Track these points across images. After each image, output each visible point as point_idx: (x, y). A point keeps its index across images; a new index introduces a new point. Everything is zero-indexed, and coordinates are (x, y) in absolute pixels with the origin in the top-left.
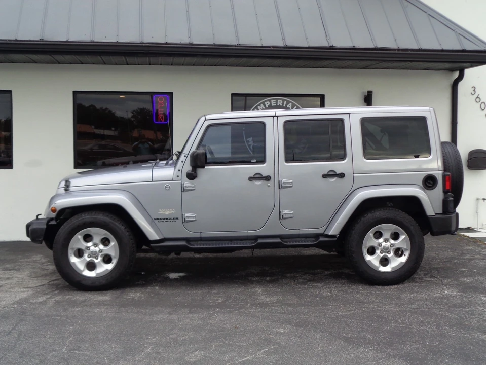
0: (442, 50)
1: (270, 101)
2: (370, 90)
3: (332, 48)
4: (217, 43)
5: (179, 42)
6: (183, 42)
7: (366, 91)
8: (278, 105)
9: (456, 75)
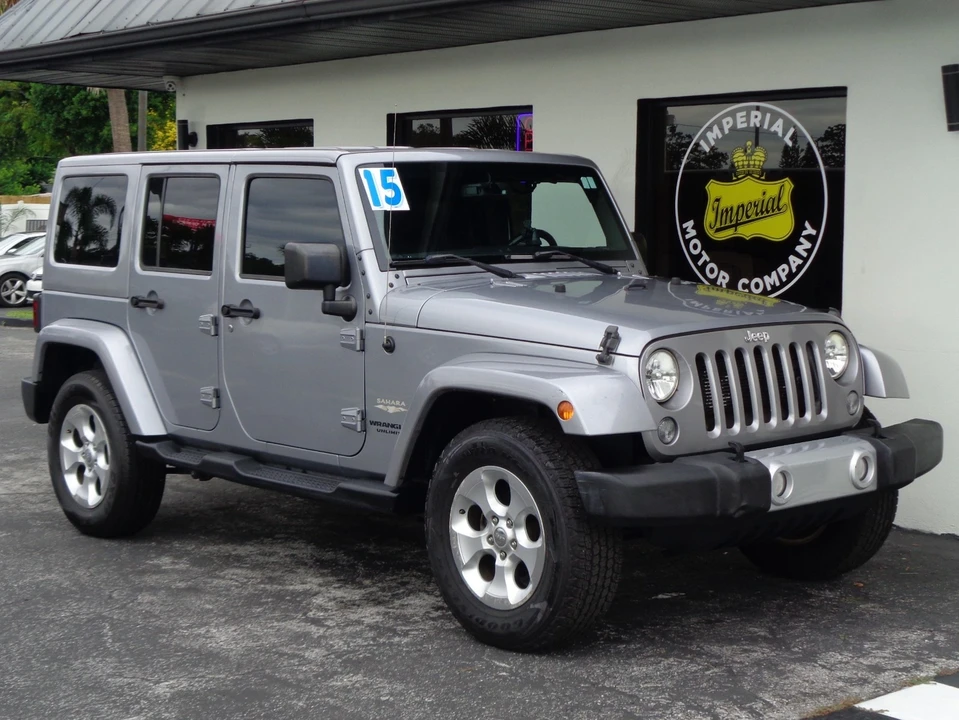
1: (733, 114)
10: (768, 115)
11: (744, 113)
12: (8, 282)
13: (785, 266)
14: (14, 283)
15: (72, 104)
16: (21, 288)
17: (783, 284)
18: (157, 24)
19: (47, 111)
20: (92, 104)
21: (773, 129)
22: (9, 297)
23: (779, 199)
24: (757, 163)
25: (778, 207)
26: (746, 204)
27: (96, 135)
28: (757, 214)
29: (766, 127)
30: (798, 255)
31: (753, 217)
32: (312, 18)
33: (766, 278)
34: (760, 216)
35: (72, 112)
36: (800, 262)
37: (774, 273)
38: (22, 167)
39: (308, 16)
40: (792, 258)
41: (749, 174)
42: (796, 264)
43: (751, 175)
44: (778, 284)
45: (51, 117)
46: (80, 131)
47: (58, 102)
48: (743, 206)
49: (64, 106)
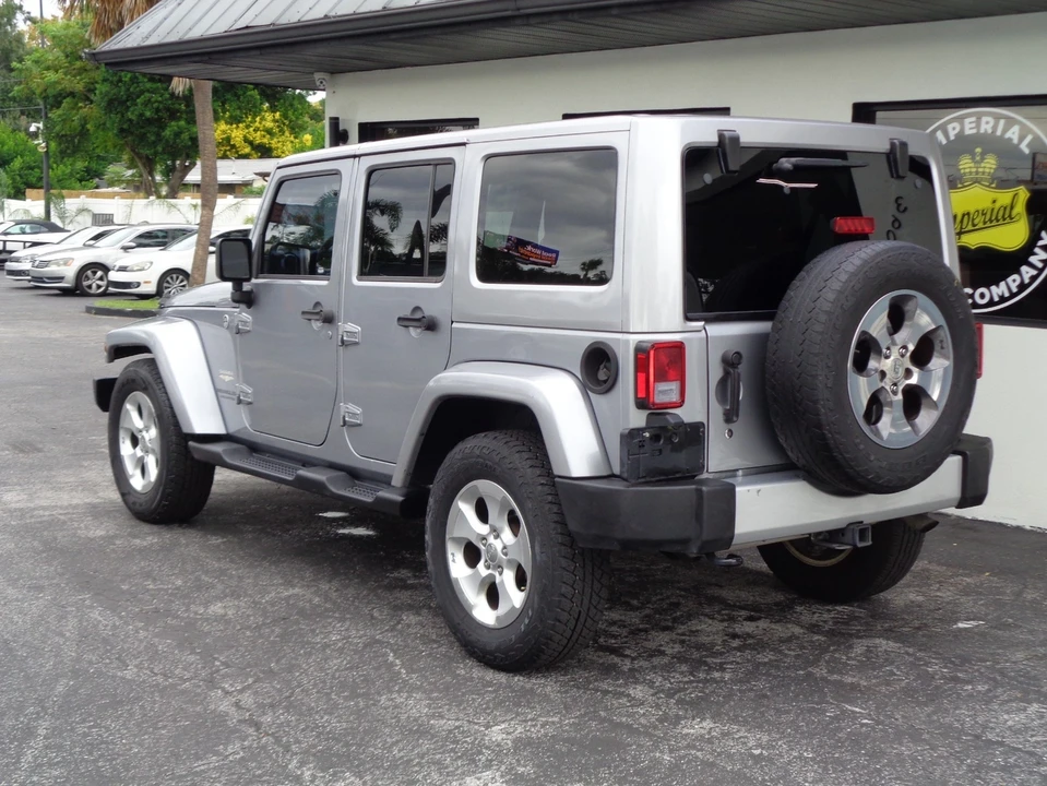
1: (960, 120)
10: (1002, 122)
11: (973, 119)
12: (89, 272)
13: (1015, 276)
14: (95, 273)
15: (136, 105)
16: (101, 279)
17: (1013, 295)
18: (334, 17)
19: (111, 112)
20: (156, 105)
21: (1008, 135)
22: (90, 287)
23: (1012, 208)
24: (987, 170)
25: (1010, 216)
26: (972, 211)
27: (158, 135)
28: (985, 223)
29: (999, 133)
30: (1032, 266)
31: (981, 225)
32: (522, 11)
33: (993, 288)
34: (988, 224)
35: (136, 113)
36: (1035, 272)
37: (1003, 284)
38: (80, 165)
39: (519, 9)
40: (1024, 269)
41: (977, 181)
42: (1029, 275)
43: (979, 183)
44: (1007, 295)
45: (116, 118)
46: (143, 130)
47: (123, 103)
48: (968, 214)
49: (128, 108)
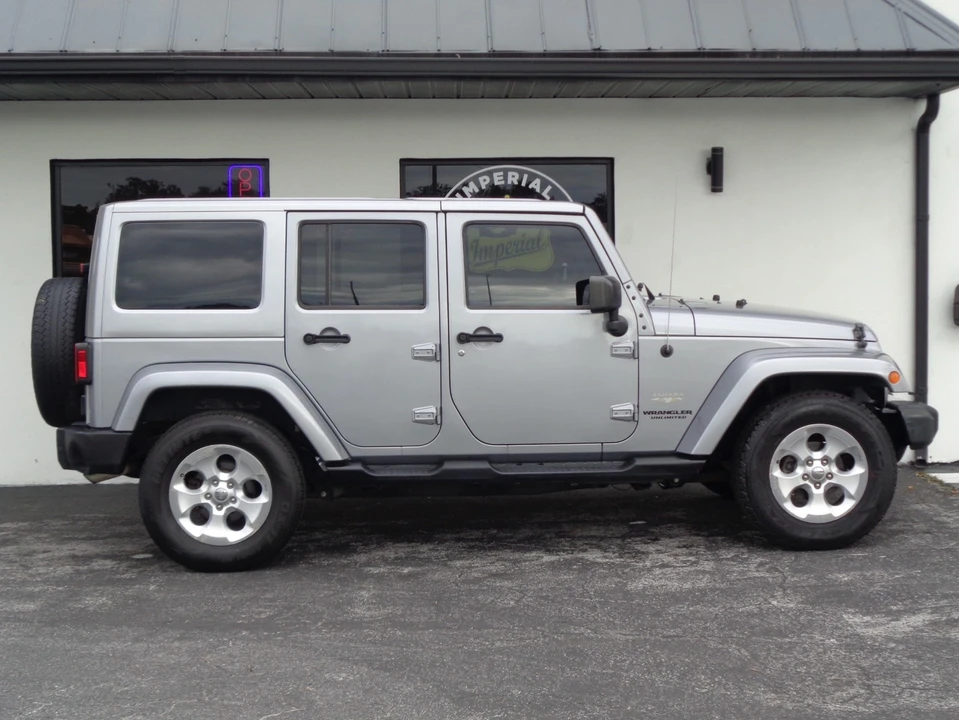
0: (859, 53)
1: (490, 174)
2: (718, 145)
3: (598, 53)
4: (338, 48)
5: (251, 49)
6: (261, 48)
7: (709, 148)
8: (509, 182)
9: (922, 107)
21: (530, 186)
26: (506, 244)
31: (513, 254)
34: (520, 253)
48: (503, 245)
